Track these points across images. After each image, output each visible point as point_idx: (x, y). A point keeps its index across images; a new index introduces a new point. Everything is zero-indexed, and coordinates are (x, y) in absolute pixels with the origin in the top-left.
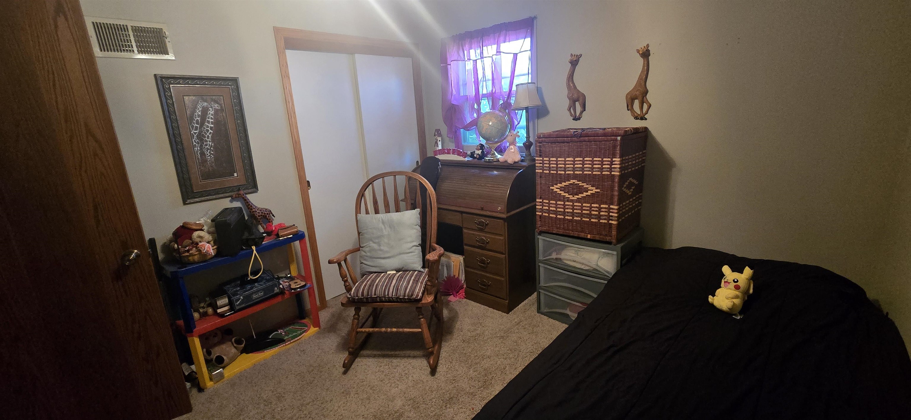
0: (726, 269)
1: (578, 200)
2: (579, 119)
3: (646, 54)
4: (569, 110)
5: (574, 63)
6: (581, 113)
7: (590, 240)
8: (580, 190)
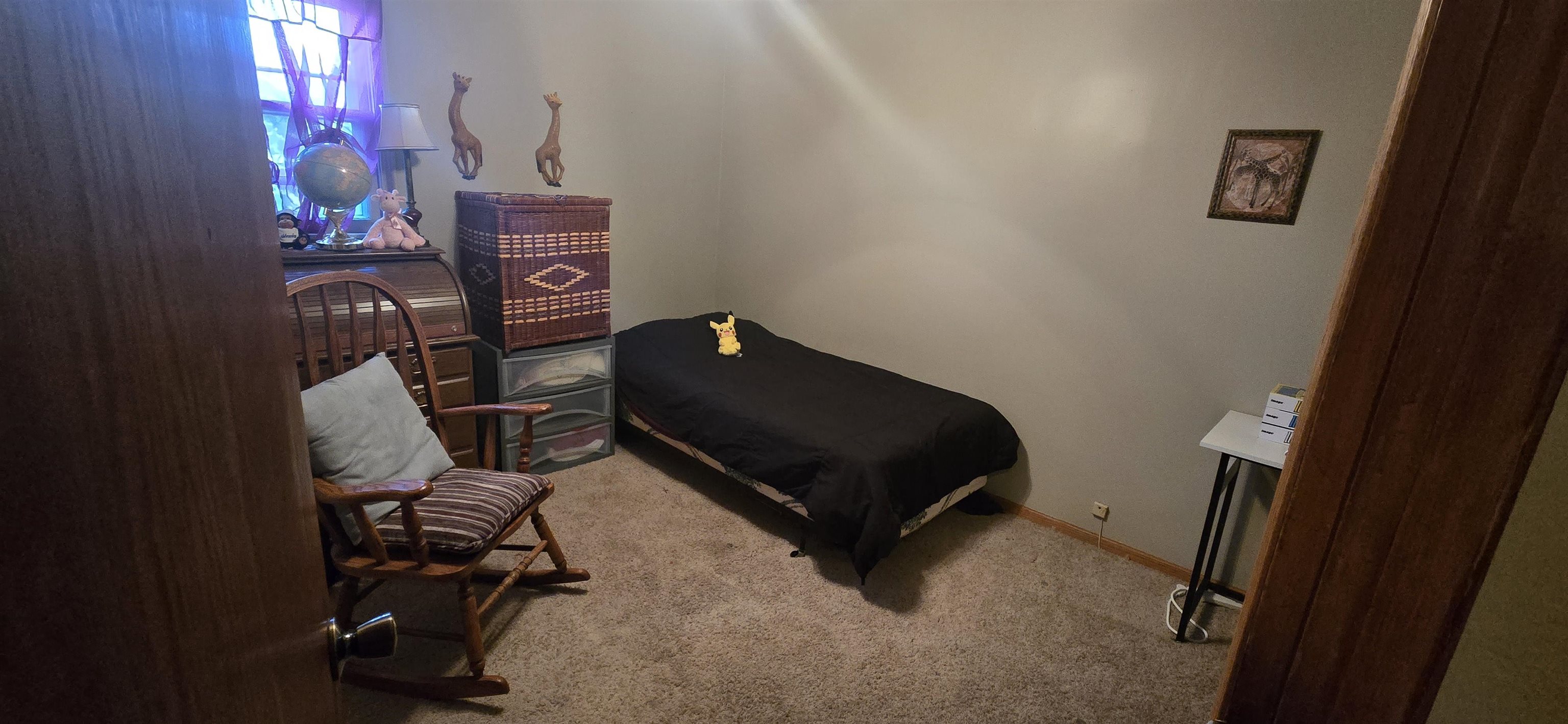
0: (713, 325)
1: (567, 291)
2: (473, 177)
3: (555, 106)
4: (457, 163)
5: (461, 87)
6: (476, 168)
7: (582, 340)
8: (569, 276)
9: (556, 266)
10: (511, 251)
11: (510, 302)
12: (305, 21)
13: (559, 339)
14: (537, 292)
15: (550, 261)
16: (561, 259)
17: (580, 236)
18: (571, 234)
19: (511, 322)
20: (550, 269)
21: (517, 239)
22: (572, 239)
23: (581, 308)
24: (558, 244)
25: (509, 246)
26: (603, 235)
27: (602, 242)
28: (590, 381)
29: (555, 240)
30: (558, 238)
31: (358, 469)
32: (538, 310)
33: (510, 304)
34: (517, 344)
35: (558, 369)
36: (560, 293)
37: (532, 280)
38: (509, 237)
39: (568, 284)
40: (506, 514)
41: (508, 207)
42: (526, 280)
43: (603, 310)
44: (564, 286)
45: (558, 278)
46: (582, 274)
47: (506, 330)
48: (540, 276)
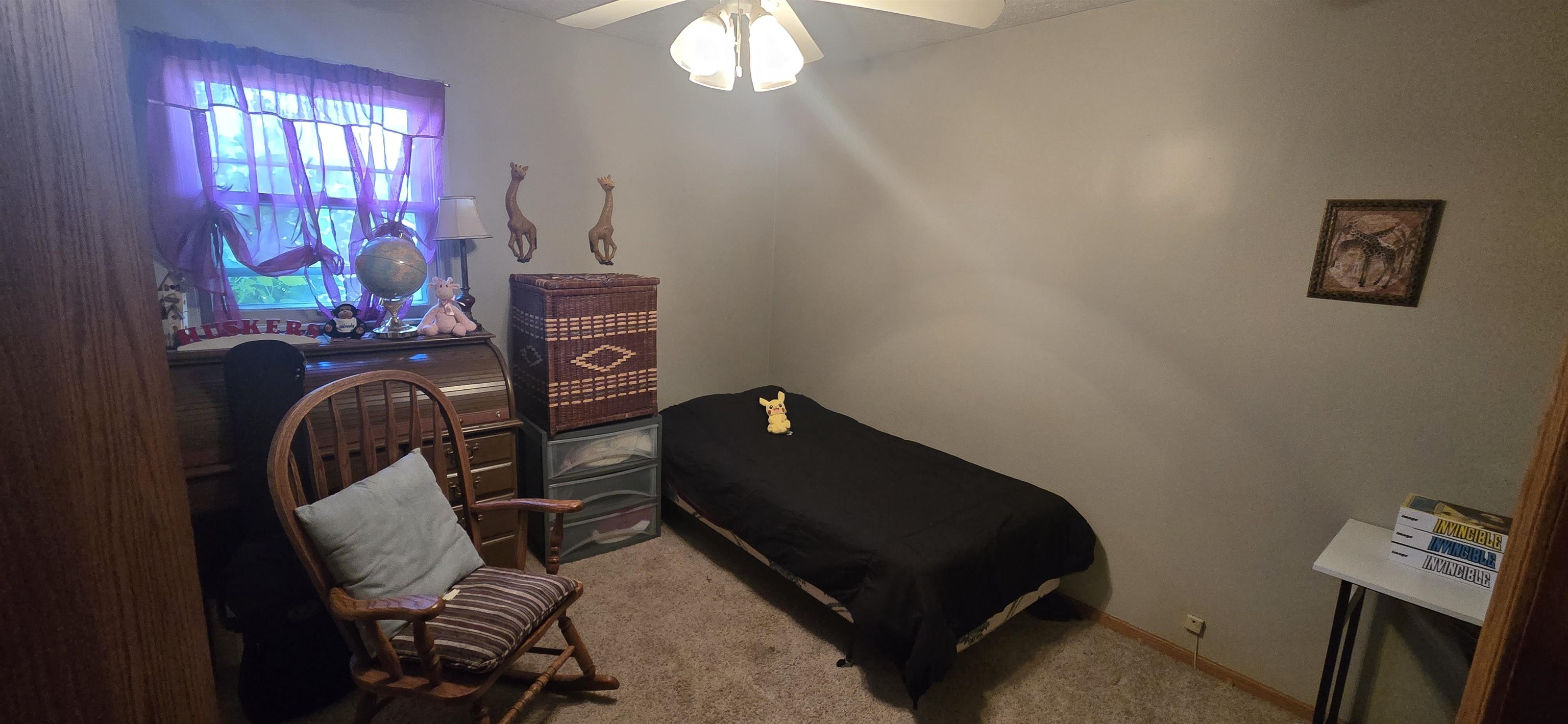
0: (763, 401)
1: (613, 371)
2: (528, 260)
3: (608, 189)
4: (511, 247)
5: (517, 176)
6: (531, 251)
7: (629, 420)
8: (615, 356)
9: (603, 347)
10: (558, 334)
11: (556, 384)
12: (373, 125)
13: (604, 419)
14: (583, 373)
15: (597, 343)
16: (608, 340)
17: (627, 317)
18: (618, 315)
19: (556, 405)
20: (597, 350)
21: (565, 322)
22: (619, 319)
23: (627, 388)
24: (605, 326)
25: (556, 330)
26: (651, 314)
27: (649, 321)
28: (637, 460)
29: (602, 321)
30: (605, 319)
31: (379, 578)
32: (584, 391)
33: (556, 387)
34: (563, 427)
35: (604, 449)
36: (606, 374)
37: (578, 361)
38: (555, 320)
39: (614, 364)
40: (526, 625)
41: (555, 291)
42: (572, 362)
43: (650, 389)
44: (610, 367)
45: (606, 358)
46: (629, 354)
47: (552, 413)
48: (586, 358)
